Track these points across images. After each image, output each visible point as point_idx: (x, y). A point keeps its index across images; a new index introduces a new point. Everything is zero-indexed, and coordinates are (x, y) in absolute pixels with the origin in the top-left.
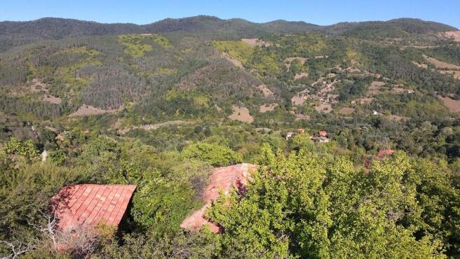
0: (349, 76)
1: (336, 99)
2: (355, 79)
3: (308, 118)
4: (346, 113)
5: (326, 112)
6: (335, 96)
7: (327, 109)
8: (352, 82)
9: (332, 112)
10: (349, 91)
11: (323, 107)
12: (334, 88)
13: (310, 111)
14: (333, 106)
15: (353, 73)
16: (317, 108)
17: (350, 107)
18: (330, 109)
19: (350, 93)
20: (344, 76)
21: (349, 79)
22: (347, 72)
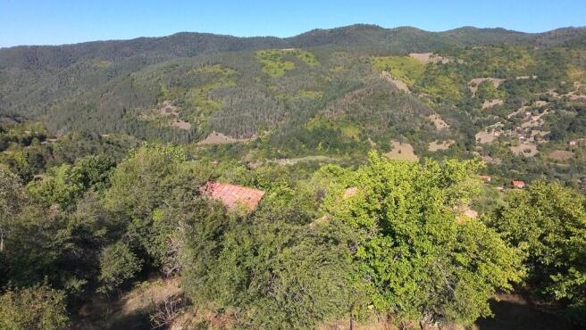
0: (568, 105)
1: (545, 138)
2: (578, 110)
3: (499, 162)
4: (559, 158)
5: (527, 155)
6: (543, 134)
7: (529, 151)
8: (573, 114)
9: (536, 156)
10: (567, 127)
11: (523, 147)
12: (543, 122)
13: (502, 152)
14: (539, 147)
15: (575, 101)
16: (513, 149)
17: (567, 150)
18: (534, 151)
19: (568, 129)
20: (561, 105)
21: (569, 109)
22: (565, 99)
